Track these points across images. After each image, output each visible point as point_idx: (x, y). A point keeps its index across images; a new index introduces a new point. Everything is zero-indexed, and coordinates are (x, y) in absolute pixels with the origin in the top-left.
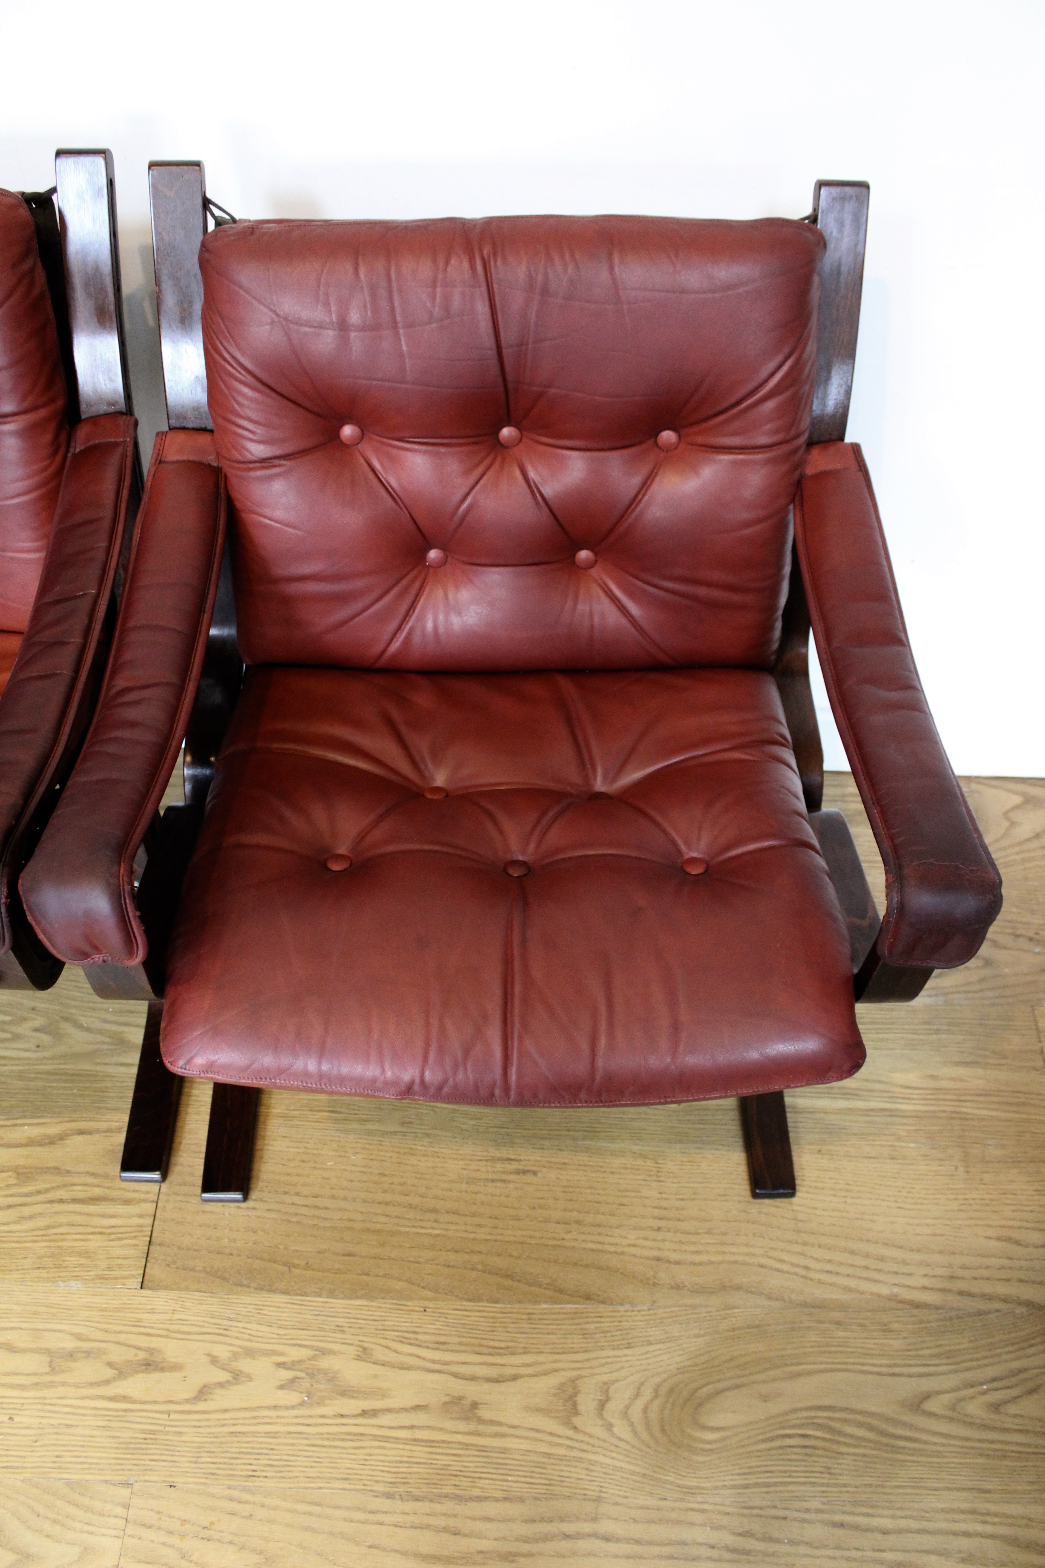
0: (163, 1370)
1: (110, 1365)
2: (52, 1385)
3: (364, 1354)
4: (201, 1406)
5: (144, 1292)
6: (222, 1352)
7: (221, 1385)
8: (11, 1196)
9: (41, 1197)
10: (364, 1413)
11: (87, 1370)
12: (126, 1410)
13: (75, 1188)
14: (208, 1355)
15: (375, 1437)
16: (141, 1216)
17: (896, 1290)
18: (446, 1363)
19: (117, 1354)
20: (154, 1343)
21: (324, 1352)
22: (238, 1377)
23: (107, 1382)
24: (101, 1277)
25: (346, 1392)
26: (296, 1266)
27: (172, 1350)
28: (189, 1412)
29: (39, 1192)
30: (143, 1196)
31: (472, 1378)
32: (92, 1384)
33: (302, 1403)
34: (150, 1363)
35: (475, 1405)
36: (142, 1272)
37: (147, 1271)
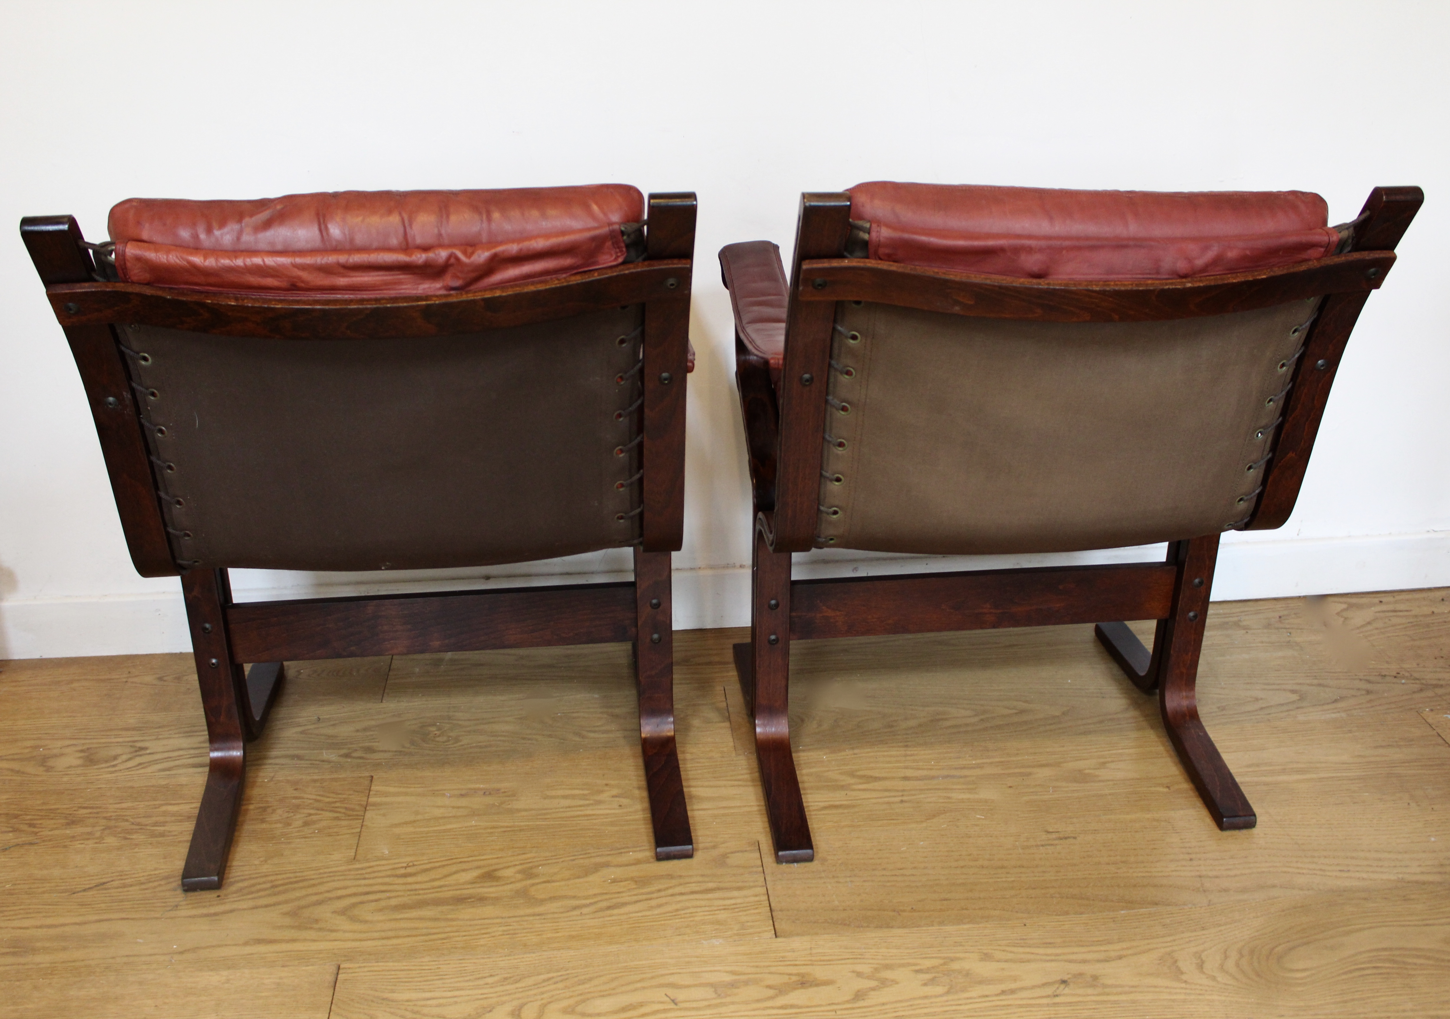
0: (817, 985)
1: (769, 987)
2: (723, 1005)
3: (986, 957)
4: (861, 1003)
5: (779, 940)
6: (865, 968)
7: (873, 989)
8: (636, 895)
9: (662, 893)
10: (1003, 992)
11: (752, 992)
12: (796, 1013)
13: (690, 885)
14: (853, 972)
15: (1021, 1006)
16: (755, 896)
17: (1400, 876)
18: (1057, 955)
19: (772, 980)
20: (803, 970)
21: (952, 960)
22: (884, 983)
23: (771, 998)
24: (737, 935)
25: (983, 981)
26: (904, 911)
27: (819, 972)
28: (853, 1008)
29: (659, 891)
30: (752, 884)
31: (1084, 961)
32: (758, 1001)
33: (948, 993)
34: (804, 982)
35: (1095, 978)
36: (773, 928)
37: (776, 927)
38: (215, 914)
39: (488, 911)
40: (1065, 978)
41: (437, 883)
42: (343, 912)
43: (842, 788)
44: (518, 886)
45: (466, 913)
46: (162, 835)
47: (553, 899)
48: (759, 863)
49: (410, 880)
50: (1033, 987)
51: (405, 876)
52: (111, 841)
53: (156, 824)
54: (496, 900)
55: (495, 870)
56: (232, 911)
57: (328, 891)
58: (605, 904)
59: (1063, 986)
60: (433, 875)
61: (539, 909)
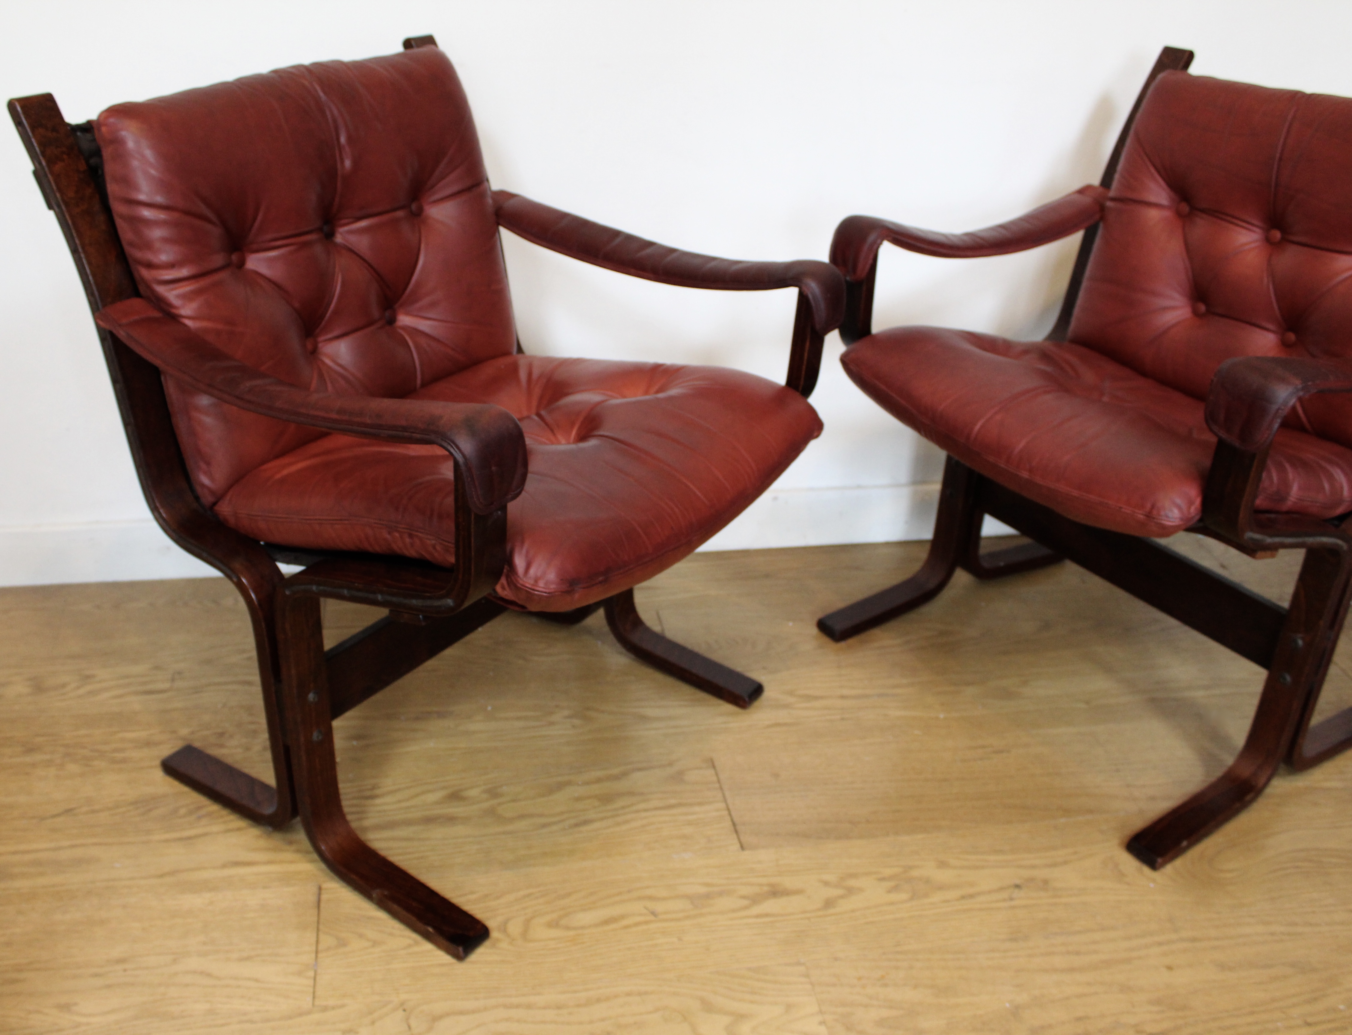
0: (788, 894)
1: (743, 897)
2: (701, 915)
3: (942, 865)
4: (831, 911)
5: (747, 852)
6: (831, 878)
7: (842, 897)
9: (627, 810)
10: (963, 897)
11: (725, 903)
12: (772, 922)
13: (653, 801)
14: (820, 881)
15: (980, 910)
16: (717, 811)
18: (1008, 861)
19: (745, 891)
20: (773, 880)
21: (911, 868)
22: (851, 891)
23: (746, 908)
24: (704, 849)
25: (941, 887)
26: (860, 822)
27: (788, 882)
28: (824, 916)
29: (623, 808)
31: (1033, 867)
32: (734, 911)
33: (912, 899)
34: (775, 892)
35: (1046, 882)
36: (736, 841)
37: (741, 840)
38: (189, 838)
39: (460, 830)
40: (1018, 882)
41: (404, 804)
43: (786, 706)
44: (486, 805)
46: (124, 761)
47: (522, 817)
48: (715, 779)
50: (990, 892)
52: (72, 768)
53: (116, 750)
54: (465, 820)
55: (460, 791)
56: (205, 835)
58: (573, 821)
59: (1017, 891)
61: (510, 828)
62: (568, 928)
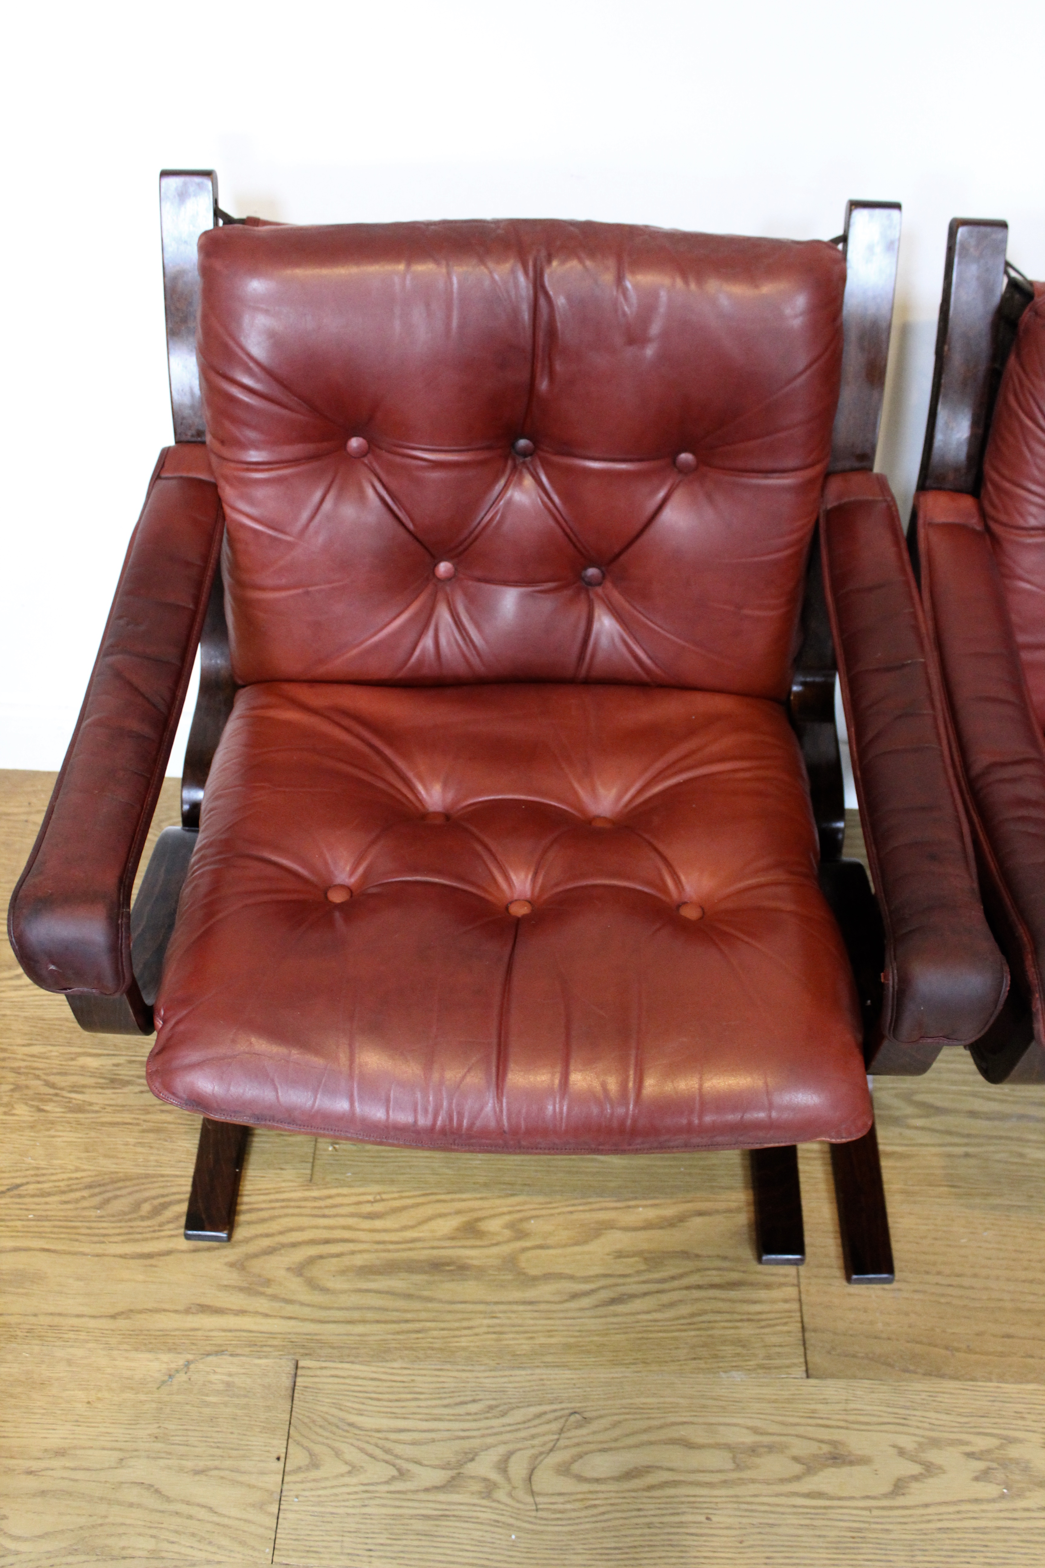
0: (851, 1463)
1: (796, 1459)
2: (742, 1482)
4: (900, 1501)
5: (812, 1381)
6: (908, 1442)
7: (915, 1478)
8: (644, 1282)
9: (676, 1284)
12: (825, 1508)
13: (709, 1273)
14: (894, 1446)
16: (786, 1301)
19: (801, 1448)
20: (836, 1435)
21: (1012, 1441)
22: (930, 1469)
23: (797, 1478)
24: (762, 1367)
26: (958, 1350)
27: (855, 1442)
28: (891, 1508)
29: (673, 1278)
30: (782, 1280)
32: (782, 1481)
33: (1003, 1496)
34: (837, 1456)
36: (804, 1360)
37: (808, 1358)
38: (150, 1256)
39: (470, 1288)
41: (408, 1234)
42: (299, 1270)
44: (506, 1249)
45: (448, 1289)
47: (548, 1277)
49: (378, 1224)
51: (371, 1216)
54: (478, 1272)
55: (478, 1220)
56: (169, 1253)
57: (281, 1233)
58: (608, 1294)
60: (405, 1219)
61: (531, 1294)
62: (581, 1479)
